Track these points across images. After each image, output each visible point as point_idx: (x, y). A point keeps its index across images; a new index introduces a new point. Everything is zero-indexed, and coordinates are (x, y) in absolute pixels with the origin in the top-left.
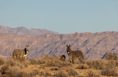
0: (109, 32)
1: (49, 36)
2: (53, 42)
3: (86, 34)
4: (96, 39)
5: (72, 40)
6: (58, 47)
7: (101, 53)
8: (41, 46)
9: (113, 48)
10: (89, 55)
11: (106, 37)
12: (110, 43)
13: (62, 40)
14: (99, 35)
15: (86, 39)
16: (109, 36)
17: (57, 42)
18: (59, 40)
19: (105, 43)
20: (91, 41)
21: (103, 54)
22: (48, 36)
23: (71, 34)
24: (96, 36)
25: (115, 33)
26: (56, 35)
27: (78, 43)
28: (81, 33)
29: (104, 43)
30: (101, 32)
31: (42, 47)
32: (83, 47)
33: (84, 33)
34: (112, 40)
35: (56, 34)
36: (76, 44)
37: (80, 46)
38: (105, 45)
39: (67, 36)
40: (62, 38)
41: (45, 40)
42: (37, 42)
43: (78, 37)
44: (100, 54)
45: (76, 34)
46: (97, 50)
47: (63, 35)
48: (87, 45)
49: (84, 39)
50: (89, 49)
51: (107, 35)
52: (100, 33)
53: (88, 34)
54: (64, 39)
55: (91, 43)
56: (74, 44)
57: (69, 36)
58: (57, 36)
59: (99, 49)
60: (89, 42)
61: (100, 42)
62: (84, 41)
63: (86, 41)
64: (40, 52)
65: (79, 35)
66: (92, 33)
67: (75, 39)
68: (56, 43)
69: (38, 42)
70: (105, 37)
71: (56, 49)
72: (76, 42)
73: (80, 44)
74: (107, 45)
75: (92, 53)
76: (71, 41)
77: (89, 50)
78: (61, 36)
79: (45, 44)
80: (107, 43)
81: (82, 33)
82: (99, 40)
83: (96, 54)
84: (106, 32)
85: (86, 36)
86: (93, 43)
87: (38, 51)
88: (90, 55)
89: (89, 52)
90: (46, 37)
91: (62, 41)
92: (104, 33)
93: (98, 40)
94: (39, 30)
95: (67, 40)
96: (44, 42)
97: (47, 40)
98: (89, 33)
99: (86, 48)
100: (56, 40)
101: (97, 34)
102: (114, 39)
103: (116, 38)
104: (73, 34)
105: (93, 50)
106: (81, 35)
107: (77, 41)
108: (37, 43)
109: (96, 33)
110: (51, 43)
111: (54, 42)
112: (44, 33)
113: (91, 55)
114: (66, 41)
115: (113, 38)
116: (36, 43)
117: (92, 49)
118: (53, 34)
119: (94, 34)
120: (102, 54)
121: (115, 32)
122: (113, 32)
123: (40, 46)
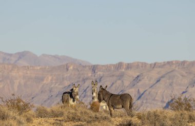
0: (177, 62)
1: (74, 68)
2: (79, 78)
3: (138, 65)
4: (155, 75)
5: (113, 76)
6: (88, 87)
7: (163, 98)
8: (59, 85)
9: (185, 91)
10: (143, 102)
11: (172, 71)
12: (180, 81)
13: (96, 76)
14: (160, 67)
15: (138, 74)
16: (177, 69)
17: (87, 79)
18: (90, 75)
19: (171, 81)
20: (146, 77)
21: (167, 101)
22: (71, 68)
23: (111, 65)
24: (155, 69)
25: (187, 63)
26: (84, 67)
27: (122, 81)
28: (128, 64)
29: (168, 81)
30: (164, 62)
31: (61, 86)
32: (131, 88)
33: (133, 63)
34: (182, 76)
35: (84, 65)
36: (119, 82)
37: (127, 87)
38: (171, 85)
39: (104, 68)
40: (96, 71)
41: (67, 75)
42: (52, 78)
43: (123, 70)
44: (161, 101)
45: (120, 65)
46: (157, 94)
47: (97, 65)
48: (138, 84)
49: (133, 73)
50: (142, 91)
51: (174, 67)
52: (161, 63)
53: (140, 65)
54: (99, 73)
55: (146, 81)
56: (116, 82)
57: (107, 68)
58: (87, 68)
59: (159, 91)
60: (143, 79)
61: (162, 79)
62: (133, 77)
63: (138, 76)
64: (56, 96)
65: (124, 67)
66: (147, 64)
67: (117, 73)
68: (84, 80)
69: (54, 78)
70: (171, 70)
71: (85, 91)
72: (119, 79)
73: (127, 83)
74: (174, 85)
75: (147, 99)
76: (110, 76)
77: (143, 94)
78: (94, 68)
79: (65, 81)
80: (175, 81)
81: (131, 64)
82: (160, 76)
83: (154, 100)
84: (172, 62)
85: (137, 68)
86: (150, 81)
87: (52, 94)
88: (145, 101)
89: (143, 96)
90: (67, 69)
91: (94, 76)
92: (168, 63)
93: (158, 76)
94: (56, 57)
95: (103, 75)
96: (63, 79)
97: (69, 75)
98: (142, 63)
99: (137, 90)
100: (86, 76)
101: (157, 64)
102: (186, 75)
103: (190, 73)
104: (114, 65)
105: (149, 93)
106: (129, 66)
107: (121, 76)
108: (51, 80)
109: (155, 64)
110: (76, 81)
111: (81, 79)
112: (64, 63)
113: (146, 103)
114: (102, 77)
115: (184, 73)
116: (49, 81)
117: (147, 92)
118: (80, 64)
119: (151, 65)
120: (165, 100)
121: (187, 61)
122: (184, 62)
123: (57, 85)
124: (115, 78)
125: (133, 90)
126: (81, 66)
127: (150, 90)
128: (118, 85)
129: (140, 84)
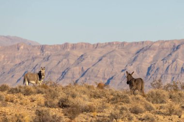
0: (117, 43)
1: (24, 48)
2: (29, 57)
3: (82, 46)
4: (97, 54)
5: (60, 55)
6: (37, 65)
7: (104, 75)
8: (11, 63)
9: (124, 69)
10: (86, 79)
11: (113, 51)
12: (119, 60)
13: (44, 55)
14: (101, 47)
15: (82, 54)
16: (117, 49)
17: (36, 58)
18: (39, 54)
19: (111, 60)
20: (89, 57)
21: (108, 79)
22: (22, 47)
23: (58, 45)
24: (97, 49)
25: (127, 44)
26: (34, 47)
27: (68, 60)
28: (73, 44)
29: (109, 60)
30: (106, 43)
31: (13, 64)
32: (76, 66)
33: (78, 44)
34: (122, 55)
35: (33, 45)
36: (65, 60)
37: (72, 65)
38: (111, 63)
39: (51, 48)
40: (44, 51)
41: (18, 54)
42: (5, 56)
43: (69, 50)
44: (103, 78)
45: (66, 45)
46: (99, 71)
47: (45, 46)
48: (82, 62)
49: (78, 53)
50: (85, 69)
51: (114, 47)
52: (103, 44)
53: (84, 45)
54: (47, 53)
55: (89, 60)
56: (62, 60)
57: (55, 48)
58: (36, 48)
59: (101, 69)
60: (87, 58)
61: (104, 58)
62: (78, 56)
63: (82, 56)
64: (8, 73)
65: (70, 47)
66: (91, 44)
67: (64, 52)
68: (34, 59)
69: (6, 56)
70: (111, 50)
71: (34, 68)
72: (65, 58)
73: (72, 62)
74: (115, 64)
75: (90, 76)
76: (57, 55)
77: (86, 71)
78: (42, 48)
79: (17, 59)
80: (115, 59)
81: (76, 44)
82: (102, 55)
83: (96, 77)
84: (113, 43)
85: (81, 48)
86: (93, 60)
87: (5, 71)
88: (88, 78)
89: (86, 74)
90: (18, 49)
91: (43, 55)
92: (109, 43)
93: (100, 56)
94: (8, 37)
95: (51, 54)
96: (15, 57)
97: (19, 54)
98: (86, 44)
99: (81, 67)
100: (35, 54)
101: (99, 45)
102: (125, 54)
103: (129, 53)
104: (60, 45)
105: (92, 71)
106: (74, 47)
107: (67, 55)
108: (4, 58)
109: (97, 44)
110: (26, 59)
111: (31, 58)
112: (16, 43)
113: (89, 79)
114: (49, 56)
115: (123, 53)
116: (2, 59)
117: (90, 70)
118: (30, 44)
119: (94, 45)
120: (106, 77)
121: (126, 43)
122: (123, 43)
123: (9, 63)
124: (61, 57)
125: (77, 68)
126: (30, 46)
127: (93, 68)
128: (64, 63)
129: (84, 62)
